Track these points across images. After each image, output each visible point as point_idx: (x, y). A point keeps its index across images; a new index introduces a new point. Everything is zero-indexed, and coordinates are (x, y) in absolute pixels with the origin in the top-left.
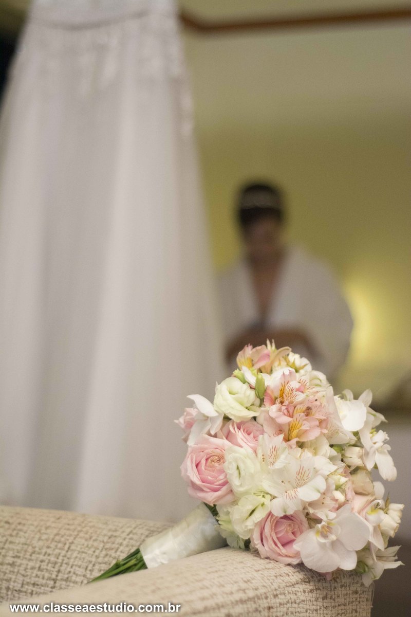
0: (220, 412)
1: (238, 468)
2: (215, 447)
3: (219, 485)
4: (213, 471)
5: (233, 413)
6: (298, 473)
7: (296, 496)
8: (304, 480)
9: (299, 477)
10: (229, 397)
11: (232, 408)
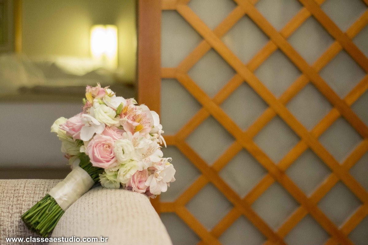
0: (102, 122)
1: (123, 150)
2: (105, 140)
3: (110, 159)
4: (107, 152)
5: (108, 122)
6: (148, 150)
7: (150, 160)
8: (150, 152)
9: (148, 151)
10: (105, 114)
11: (108, 120)
